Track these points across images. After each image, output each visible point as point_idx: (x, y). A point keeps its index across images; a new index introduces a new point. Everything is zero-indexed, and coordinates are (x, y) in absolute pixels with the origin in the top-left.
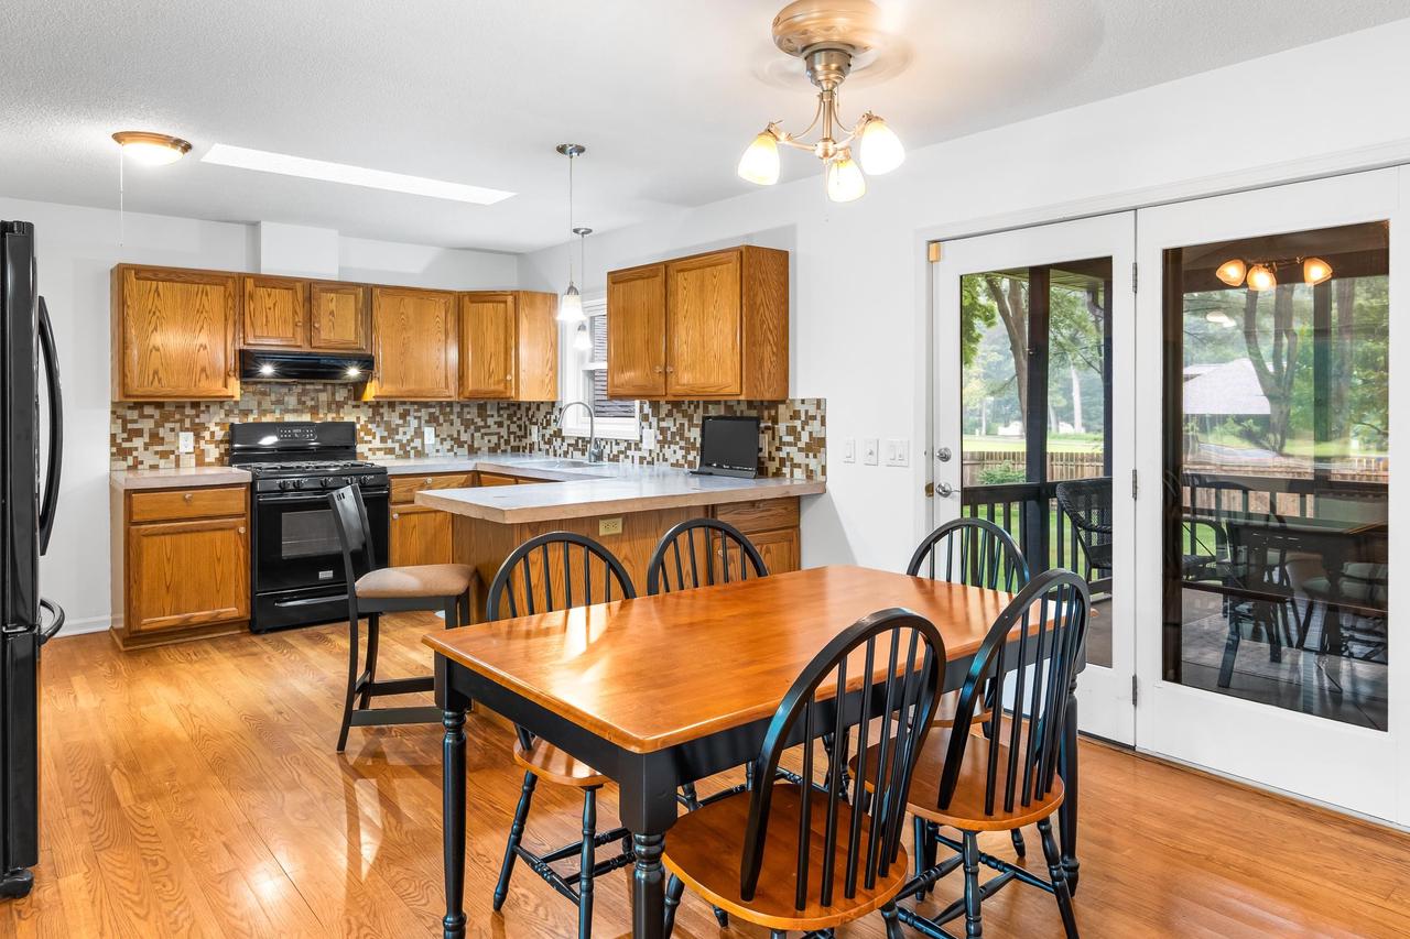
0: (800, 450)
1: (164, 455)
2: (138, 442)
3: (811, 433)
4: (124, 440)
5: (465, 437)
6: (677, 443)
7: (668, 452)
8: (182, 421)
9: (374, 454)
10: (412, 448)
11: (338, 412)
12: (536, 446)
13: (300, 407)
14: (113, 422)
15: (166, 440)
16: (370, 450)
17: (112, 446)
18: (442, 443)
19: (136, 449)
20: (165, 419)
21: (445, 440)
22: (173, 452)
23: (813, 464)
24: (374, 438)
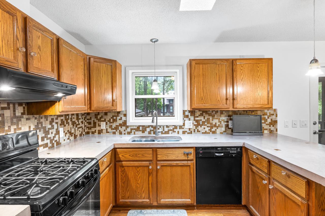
0: (267, 124)
3: (271, 119)
5: (73, 131)
6: (206, 125)
7: (199, 128)
10: (55, 142)
12: (104, 131)
18: (66, 135)
21: (67, 133)
23: (272, 128)
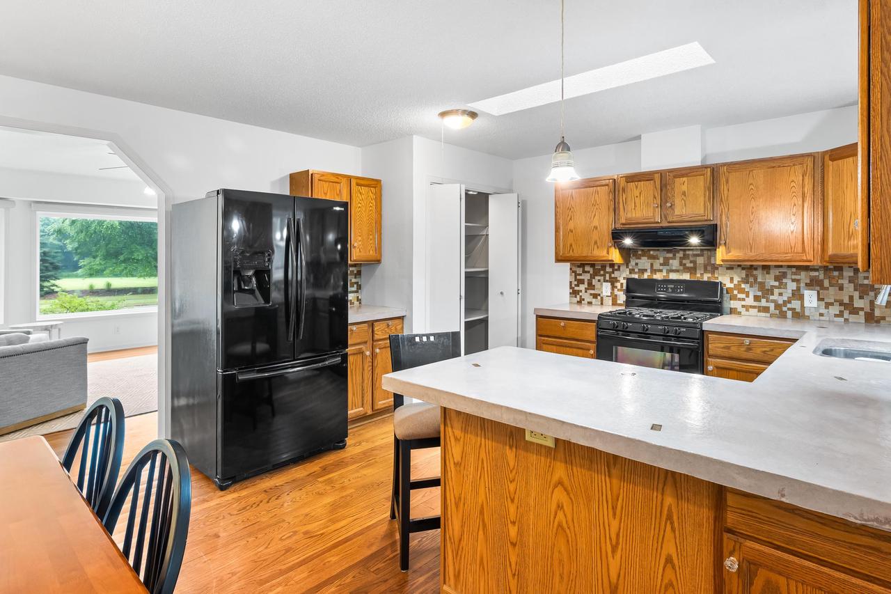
1: (595, 296)
2: (582, 287)
4: (576, 285)
8: (604, 275)
9: (747, 310)
10: (789, 309)
11: (713, 273)
13: (681, 268)
14: (571, 275)
15: (596, 287)
16: (743, 306)
17: (570, 288)
18: (827, 307)
19: (581, 291)
20: (596, 273)
21: (832, 304)
22: (599, 295)
24: (748, 296)
